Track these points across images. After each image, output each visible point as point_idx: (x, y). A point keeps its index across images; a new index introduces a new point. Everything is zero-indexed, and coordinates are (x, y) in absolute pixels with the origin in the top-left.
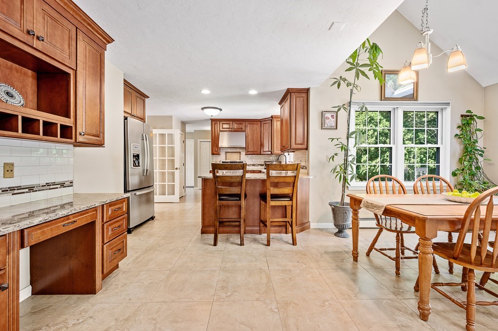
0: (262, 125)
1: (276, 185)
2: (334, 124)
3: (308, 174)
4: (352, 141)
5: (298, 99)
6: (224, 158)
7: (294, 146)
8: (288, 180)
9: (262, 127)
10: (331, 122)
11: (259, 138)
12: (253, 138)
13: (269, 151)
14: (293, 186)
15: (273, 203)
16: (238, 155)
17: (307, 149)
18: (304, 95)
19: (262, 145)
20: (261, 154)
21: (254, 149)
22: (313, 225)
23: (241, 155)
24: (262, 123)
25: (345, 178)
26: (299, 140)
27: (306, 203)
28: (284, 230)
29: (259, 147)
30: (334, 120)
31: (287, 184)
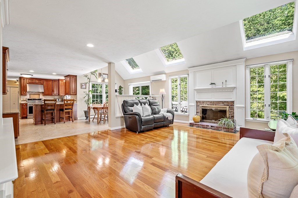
0: (53, 82)
1: (66, 105)
2: (85, 87)
3: (77, 102)
4: (90, 93)
5: (73, 78)
6: (29, 97)
7: (71, 93)
8: (71, 104)
9: (53, 83)
10: (84, 87)
11: (51, 88)
12: (48, 88)
13: (57, 94)
14: (72, 106)
15: (66, 111)
16: (38, 96)
17: (76, 94)
18: (75, 77)
19: (53, 91)
20: (52, 95)
21: (48, 93)
22: (78, 119)
23: (40, 96)
24: (53, 81)
25: (88, 103)
26: (73, 92)
27: (76, 112)
28: (69, 120)
29: (51, 92)
30: (85, 86)
31: (70, 105)
